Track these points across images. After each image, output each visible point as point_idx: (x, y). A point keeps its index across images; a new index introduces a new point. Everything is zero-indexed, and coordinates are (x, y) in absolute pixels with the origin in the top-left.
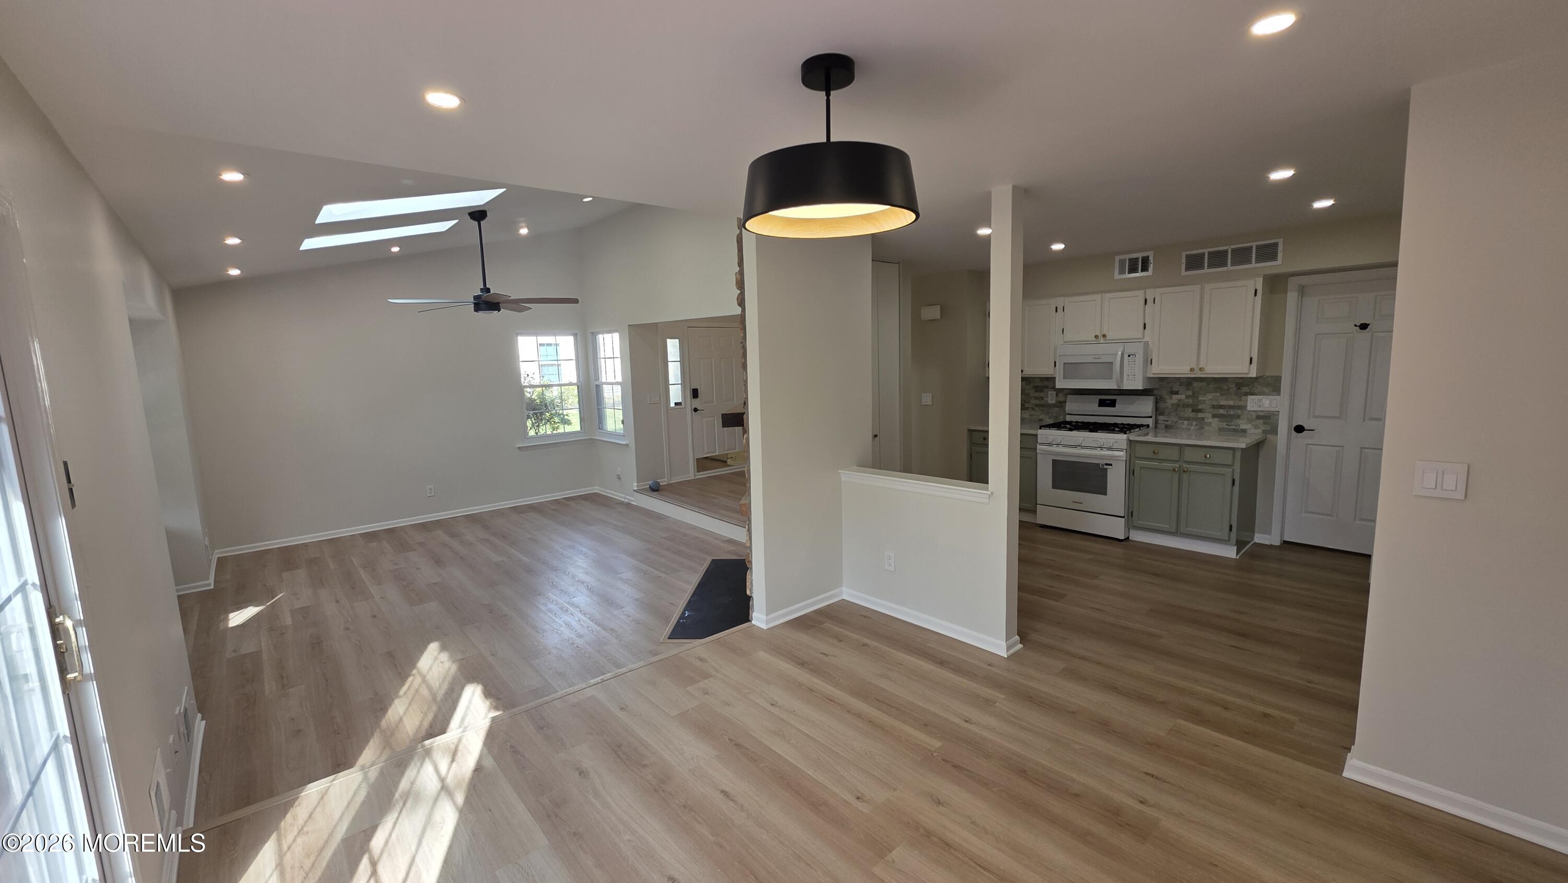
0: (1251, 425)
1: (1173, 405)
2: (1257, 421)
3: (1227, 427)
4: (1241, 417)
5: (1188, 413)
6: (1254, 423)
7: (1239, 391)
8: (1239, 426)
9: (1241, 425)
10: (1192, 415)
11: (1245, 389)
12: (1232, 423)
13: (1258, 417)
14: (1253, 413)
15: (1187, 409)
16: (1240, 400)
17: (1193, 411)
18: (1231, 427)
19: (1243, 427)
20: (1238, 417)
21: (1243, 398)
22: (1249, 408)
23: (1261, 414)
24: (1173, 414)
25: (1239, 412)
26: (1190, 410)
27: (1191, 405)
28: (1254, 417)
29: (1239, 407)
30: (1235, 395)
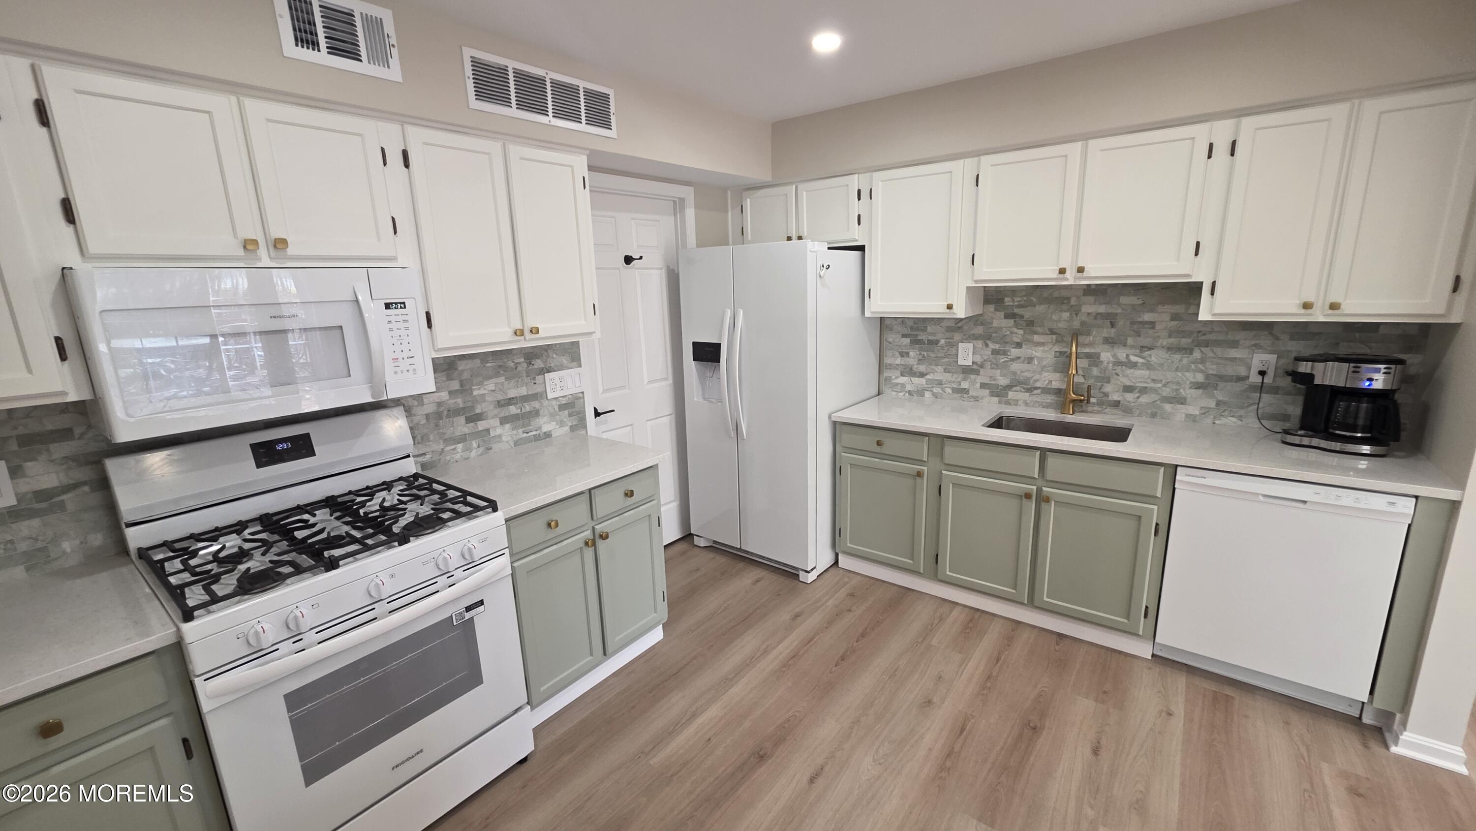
0: (554, 423)
1: (427, 416)
2: (561, 413)
3: (525, 435)
4: (541, 412)
5: (460, 426)
6: (557, 418)
7: (531, 367)
8: (540, 428)
9: (543, 426)
10: (466, 429)
11: (538, 364)
12: (531, 427)
13: (562, 407)
14: (554, 403)
15: (455, 419)
16: (535, 383)
17: (469, 420)
18: (530, 434)
19: (546, 428)
20: (536, 413)
21: (539, 378)
22: (550, 395)
23: (564, 401)
24: (431, 437)
25: (536, 404)
26: (462, 419)
27: (463, 409)
28: (557, 409)
29: (535, 397)
30: (527, 376)
